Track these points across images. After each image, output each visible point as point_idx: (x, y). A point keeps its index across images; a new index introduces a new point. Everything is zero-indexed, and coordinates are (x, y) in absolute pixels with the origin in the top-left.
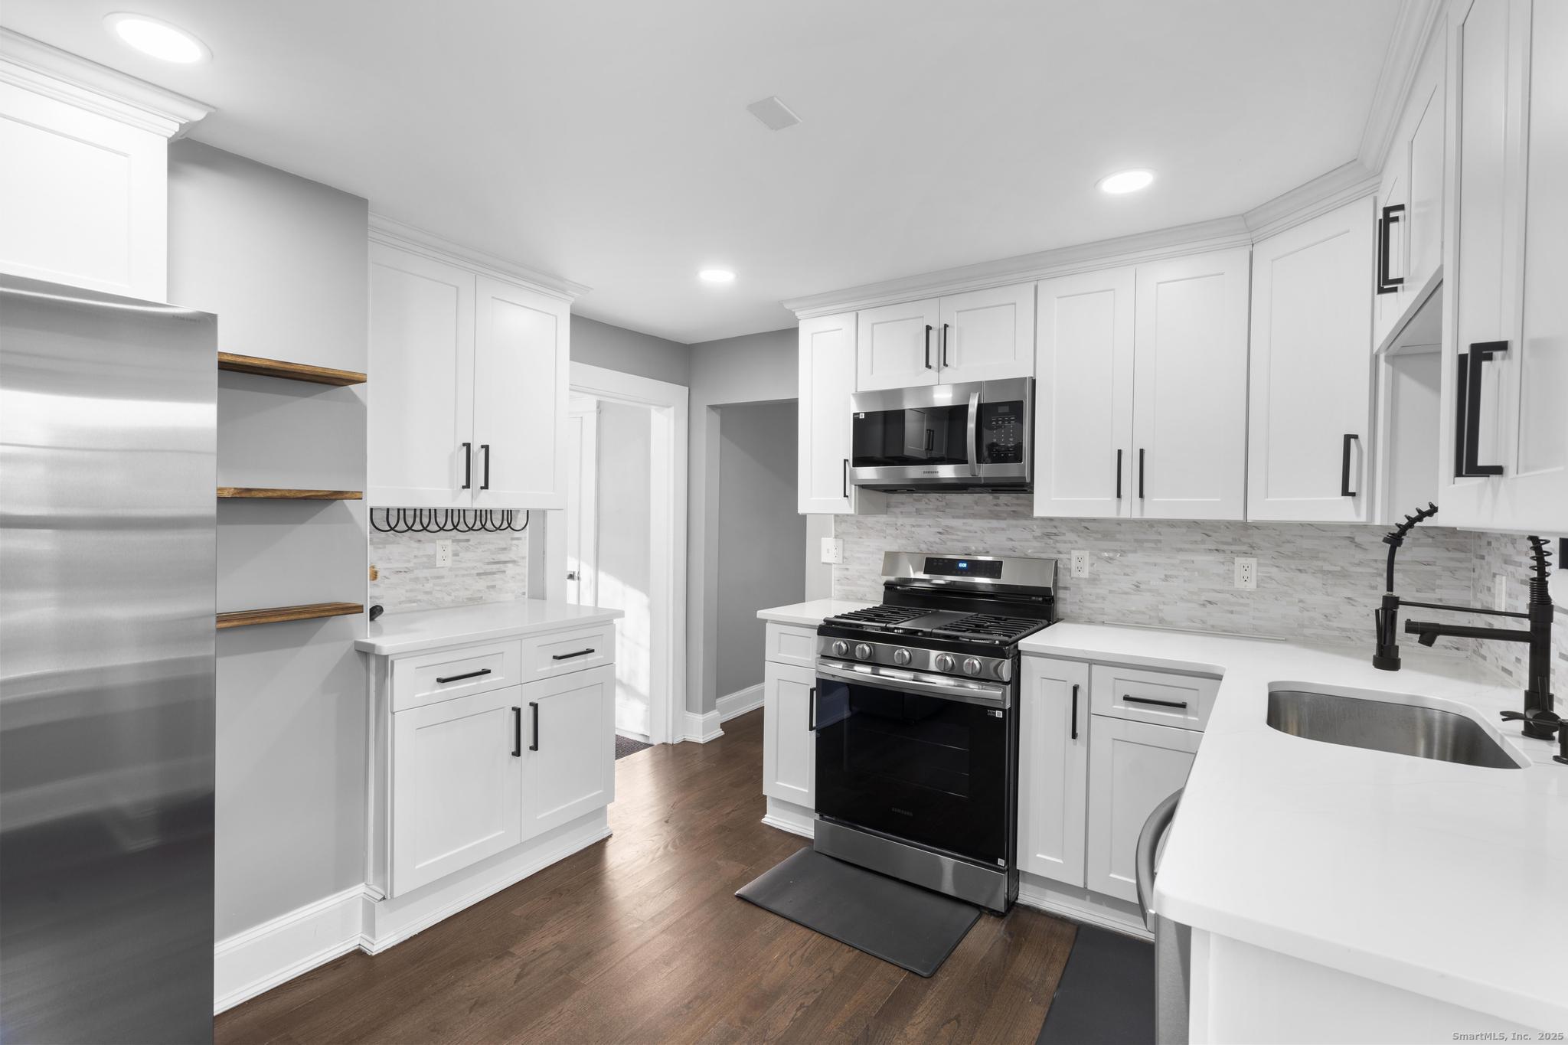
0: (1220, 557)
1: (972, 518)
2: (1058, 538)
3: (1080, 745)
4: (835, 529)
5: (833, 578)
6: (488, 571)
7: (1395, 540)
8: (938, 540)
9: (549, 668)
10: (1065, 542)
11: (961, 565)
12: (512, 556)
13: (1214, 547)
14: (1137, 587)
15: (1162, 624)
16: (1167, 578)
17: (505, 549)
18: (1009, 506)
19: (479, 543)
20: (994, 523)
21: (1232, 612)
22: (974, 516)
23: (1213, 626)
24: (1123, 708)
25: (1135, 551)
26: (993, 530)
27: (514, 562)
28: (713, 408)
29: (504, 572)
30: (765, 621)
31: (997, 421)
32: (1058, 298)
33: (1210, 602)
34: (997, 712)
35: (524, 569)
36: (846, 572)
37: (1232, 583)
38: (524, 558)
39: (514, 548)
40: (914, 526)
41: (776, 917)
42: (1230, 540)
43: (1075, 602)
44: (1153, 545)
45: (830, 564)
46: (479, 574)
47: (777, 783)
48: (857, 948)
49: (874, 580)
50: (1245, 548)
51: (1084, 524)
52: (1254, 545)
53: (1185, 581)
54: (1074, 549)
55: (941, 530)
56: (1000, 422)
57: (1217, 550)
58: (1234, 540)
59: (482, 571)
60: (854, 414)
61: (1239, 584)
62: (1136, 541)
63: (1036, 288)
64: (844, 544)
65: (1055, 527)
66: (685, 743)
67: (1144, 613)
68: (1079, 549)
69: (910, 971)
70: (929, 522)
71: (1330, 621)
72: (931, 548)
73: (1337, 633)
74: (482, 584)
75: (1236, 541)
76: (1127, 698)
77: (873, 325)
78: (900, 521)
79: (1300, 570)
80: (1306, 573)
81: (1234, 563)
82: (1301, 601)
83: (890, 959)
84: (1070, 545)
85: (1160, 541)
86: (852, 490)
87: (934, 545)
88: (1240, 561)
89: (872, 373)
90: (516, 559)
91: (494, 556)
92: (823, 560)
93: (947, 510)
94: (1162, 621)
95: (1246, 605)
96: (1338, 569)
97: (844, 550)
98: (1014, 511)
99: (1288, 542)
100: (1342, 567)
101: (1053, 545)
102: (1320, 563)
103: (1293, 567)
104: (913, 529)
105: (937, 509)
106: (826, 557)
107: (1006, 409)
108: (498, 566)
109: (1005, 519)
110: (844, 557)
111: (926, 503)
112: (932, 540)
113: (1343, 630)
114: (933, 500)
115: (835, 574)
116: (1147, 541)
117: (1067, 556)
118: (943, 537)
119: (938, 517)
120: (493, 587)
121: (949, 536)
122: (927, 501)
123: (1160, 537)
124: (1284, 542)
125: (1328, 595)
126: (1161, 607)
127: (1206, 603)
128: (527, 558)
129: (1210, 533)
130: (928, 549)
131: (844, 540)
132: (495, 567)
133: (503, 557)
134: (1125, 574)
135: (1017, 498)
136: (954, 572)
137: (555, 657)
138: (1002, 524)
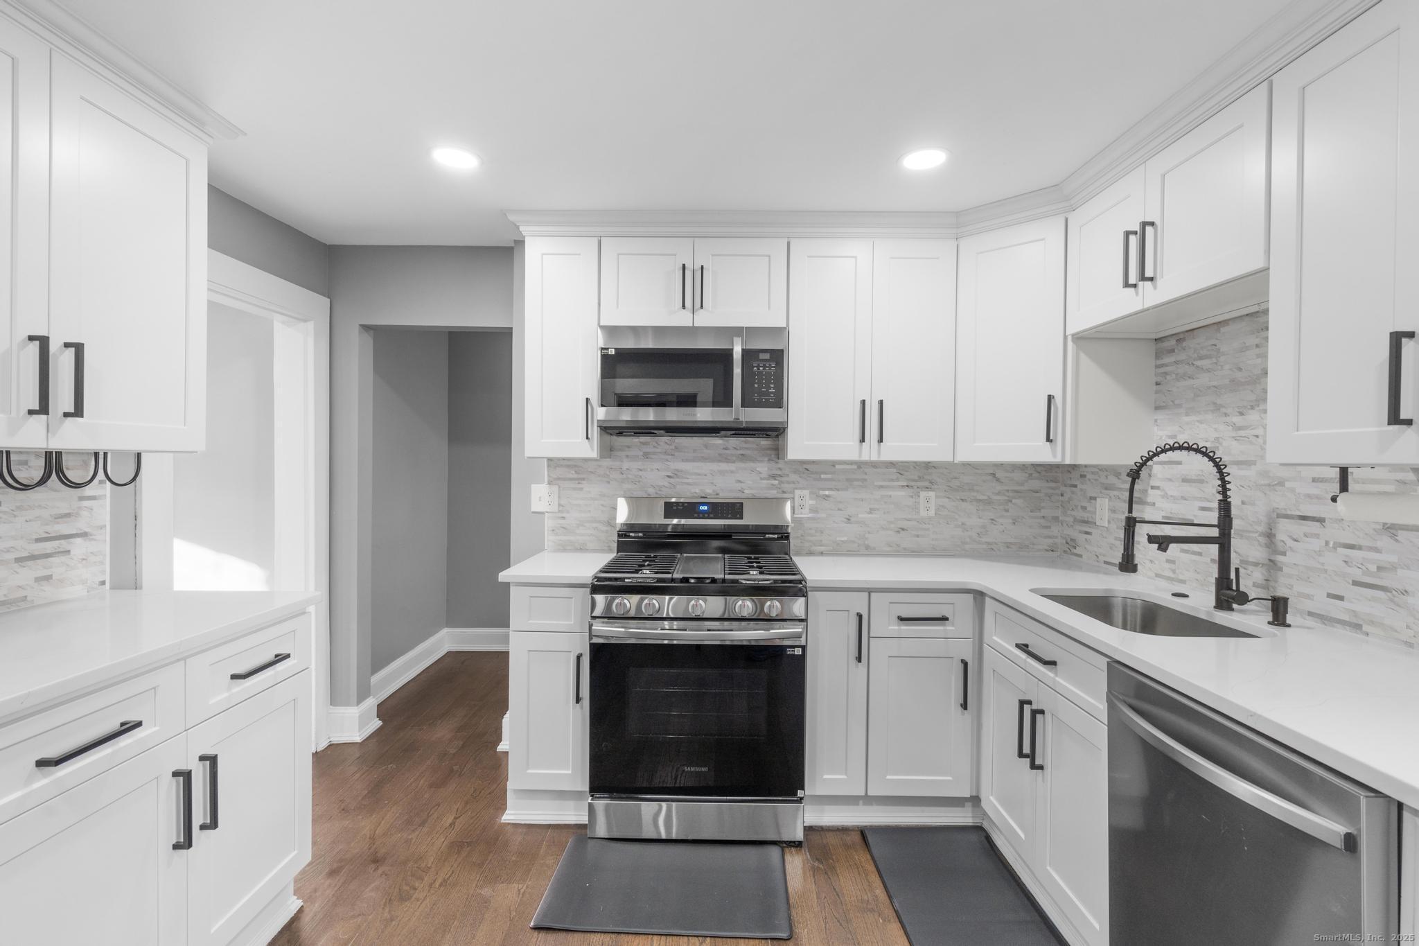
0: (909, 491)
1: (702, 462)
2: (783, 479)
3: (862, 667)
4: (548, 475)
5: (546, 528)
6: (36, 553)
7: (1135, 474)
8: (666, 484)
9: (226, 695)
10: (788, 483)
11: (702, 508)
12: (80, 525)
13: (905, 484)
14: (849, 520)
15: (865, 550)
16: (871, 511)
17: (68, 515)
18: (737, 449)
19: (19, 508)
20: (724, 466)
21: (918, 536)
22: (704, 459)
23: (905, 549)
24: (896, 628)
25: (846, 489)
26: (722, 473)
27: (84, 535)
28: (366, 328)
29: (68, 552)
30: (507, 585)
31: (758, 367)
32: (808, 257)
33: (903, 529)
34: (796, 649)
35: (103, 545)
36: (562, 521)
37: (918, 512)
38: (103, 527)
39: (85, 513)
40: (641, 470)
41: (599, 935)
42: (916, 478)
43: (798, 537)
44: (860, 483)
45: (543, 513)
46: (18, 560)
47: (529, 771)
48: (707, 937)
49: (595, 528)
50: (927, 484)
51: (805, 466)
52: (933, 481)
53: (884, 513)
54: (796, 489)
55: (669, 474)
56: (761, 369)
57: (907, 486)
58: (920, 477)
59: (25, 554)
60: (602, 349)
61: (923, 513)
62: (848, 480)
63: (788, 244)
64: (559, 490)
65: (780, 469)
66: (331, 746)
67: (854, 542)
68: (800, 489)
69: (771, 939)
70: (657, 465)
71: (980, 537)
72: (659, 492)
73: (984, 546)
74: (27, 575)
75: (921, 478)
76: (901, 619)
77: (619, 254)
78: (626, 465)
79: (962, 500)
80: (966, 502)
81: (919, 496)
82: (963, 524)
83: (747, 934)
84: (792, 485)
85: (866, 480)
86: (595, 432)
87: (663, 489)
88: (923, 494)
89: (618, 307)
90: (87, 530)
91: (48, 528)
92: (533, 510)
93: (676, 454)
94: (867, 547)
95: (928, 529)
96: (985, 498)
97: (559, 497)
98: (742, 455)
99: (956, 478)
100: (989, 497)
101: (779, 486)
102: (975, 494)
103: (958, 498)
104: (640, 473)
105: (666, 453)
106: (536, 506)
107: (767, 356)
108: (56, 543)
109: (734, 462)
110: (559, 505)
111: (654, 447)
112: (661, 484)
113: (988, 543)
114: (661, 443)
115: (549, 523)
116: (857, 480)
117: (791, 496)
118: (672, 480)
119: (667, 460)
120: (48, 578)
121: (678, 480)
122: (654, 444)
123: (866, 477)
124: (952, 479)
125: (980, 518)
126: (867, 535)
127: (900, 530)
128: (108, 527)
129: (902, 472)
130: (656, 493)
131: (559, 487)
132: (49, 547)
133: (64, 529)
134: (839, 510)
135: (746, 442)
136: (696, 515)
137: (234, 677)
138: (732, 467)
